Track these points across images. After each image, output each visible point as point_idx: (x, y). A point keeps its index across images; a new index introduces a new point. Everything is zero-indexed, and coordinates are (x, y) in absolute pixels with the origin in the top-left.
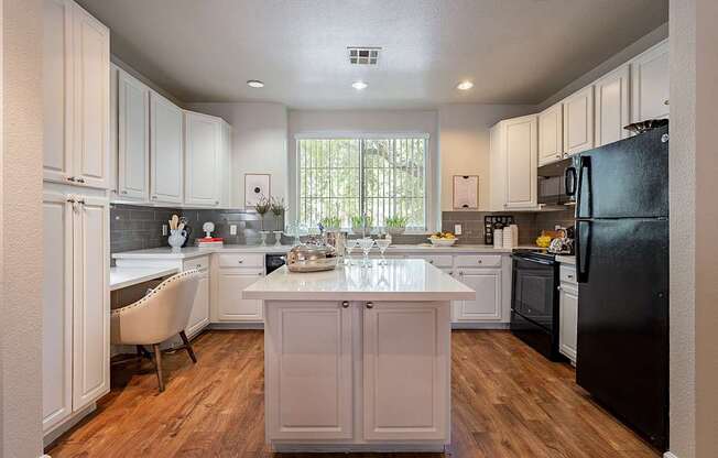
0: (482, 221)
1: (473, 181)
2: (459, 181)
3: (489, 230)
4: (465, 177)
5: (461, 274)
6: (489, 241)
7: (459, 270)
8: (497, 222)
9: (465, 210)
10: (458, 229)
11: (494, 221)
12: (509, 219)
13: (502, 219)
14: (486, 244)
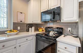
0: (26, 26)
1: (23, 15)
2: (19, 14)
3: (27, 28)
4: (21, 13)
5: (20, 46)
6: (28, 31)
7: (19, 45)
8: (30, 26)
9: (21, 22)
10: (19, 28)
11: (29, 26)
12: (32, 25)
13: (31, 25)
14: (27, 31)
